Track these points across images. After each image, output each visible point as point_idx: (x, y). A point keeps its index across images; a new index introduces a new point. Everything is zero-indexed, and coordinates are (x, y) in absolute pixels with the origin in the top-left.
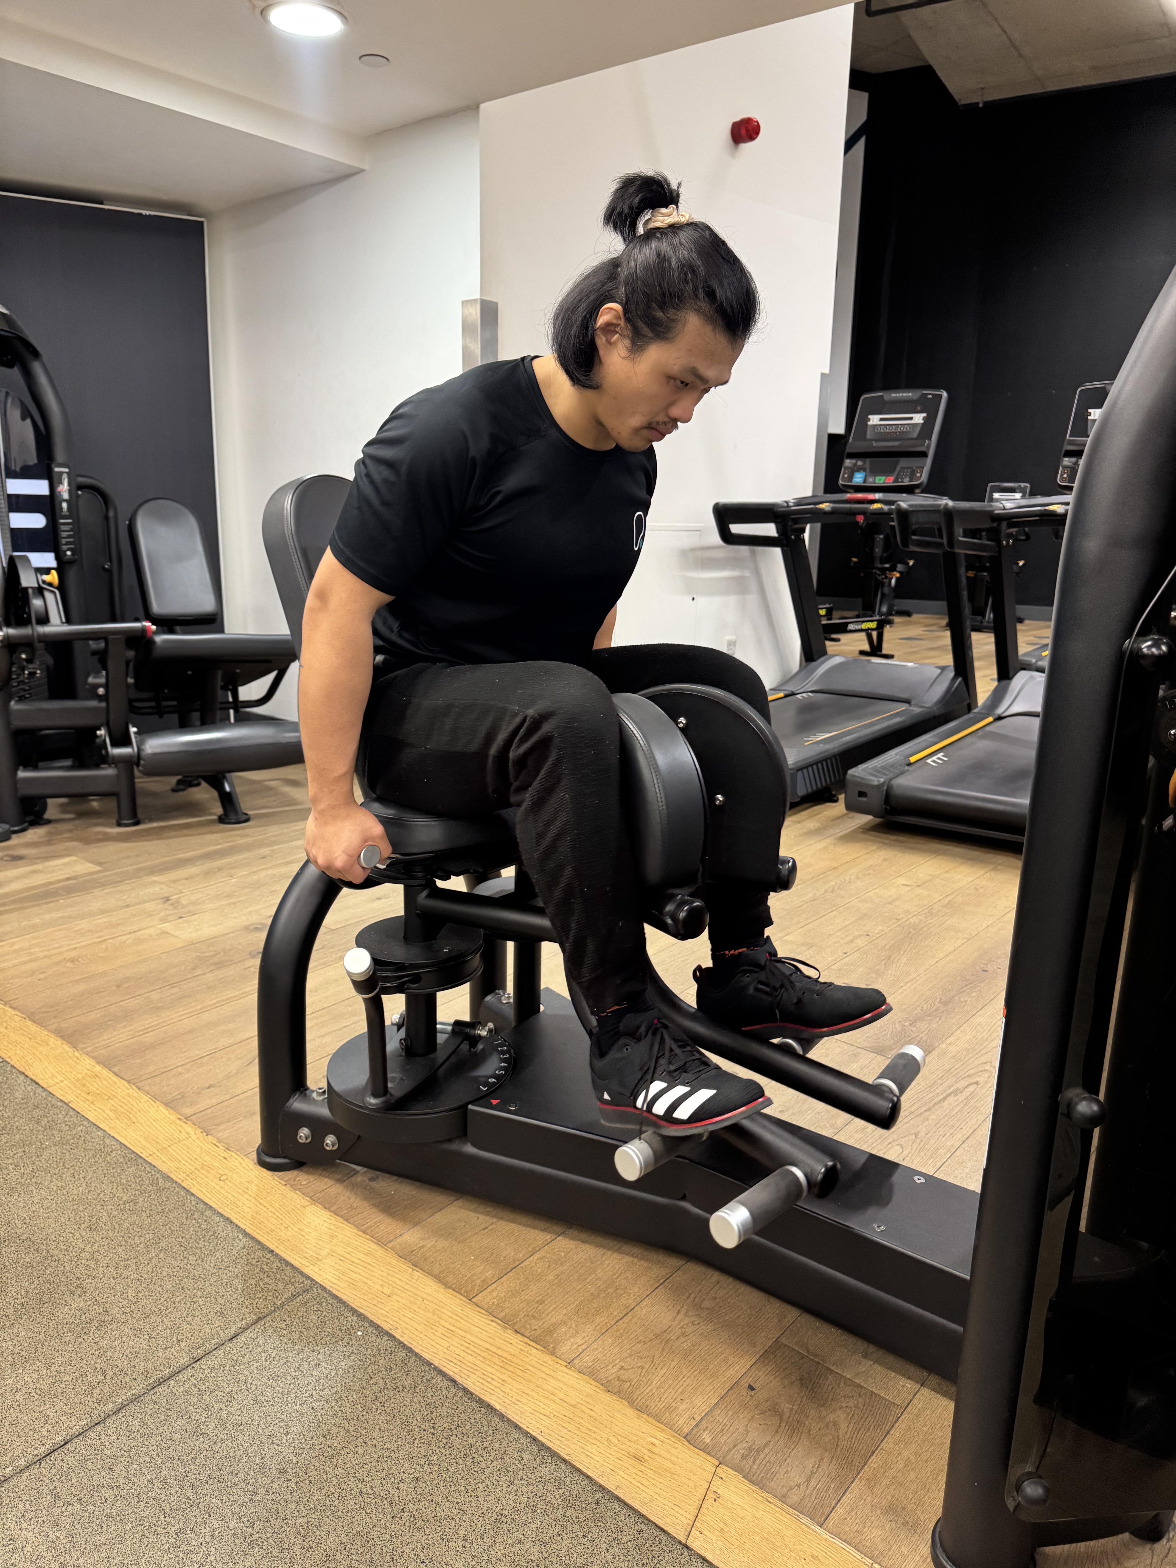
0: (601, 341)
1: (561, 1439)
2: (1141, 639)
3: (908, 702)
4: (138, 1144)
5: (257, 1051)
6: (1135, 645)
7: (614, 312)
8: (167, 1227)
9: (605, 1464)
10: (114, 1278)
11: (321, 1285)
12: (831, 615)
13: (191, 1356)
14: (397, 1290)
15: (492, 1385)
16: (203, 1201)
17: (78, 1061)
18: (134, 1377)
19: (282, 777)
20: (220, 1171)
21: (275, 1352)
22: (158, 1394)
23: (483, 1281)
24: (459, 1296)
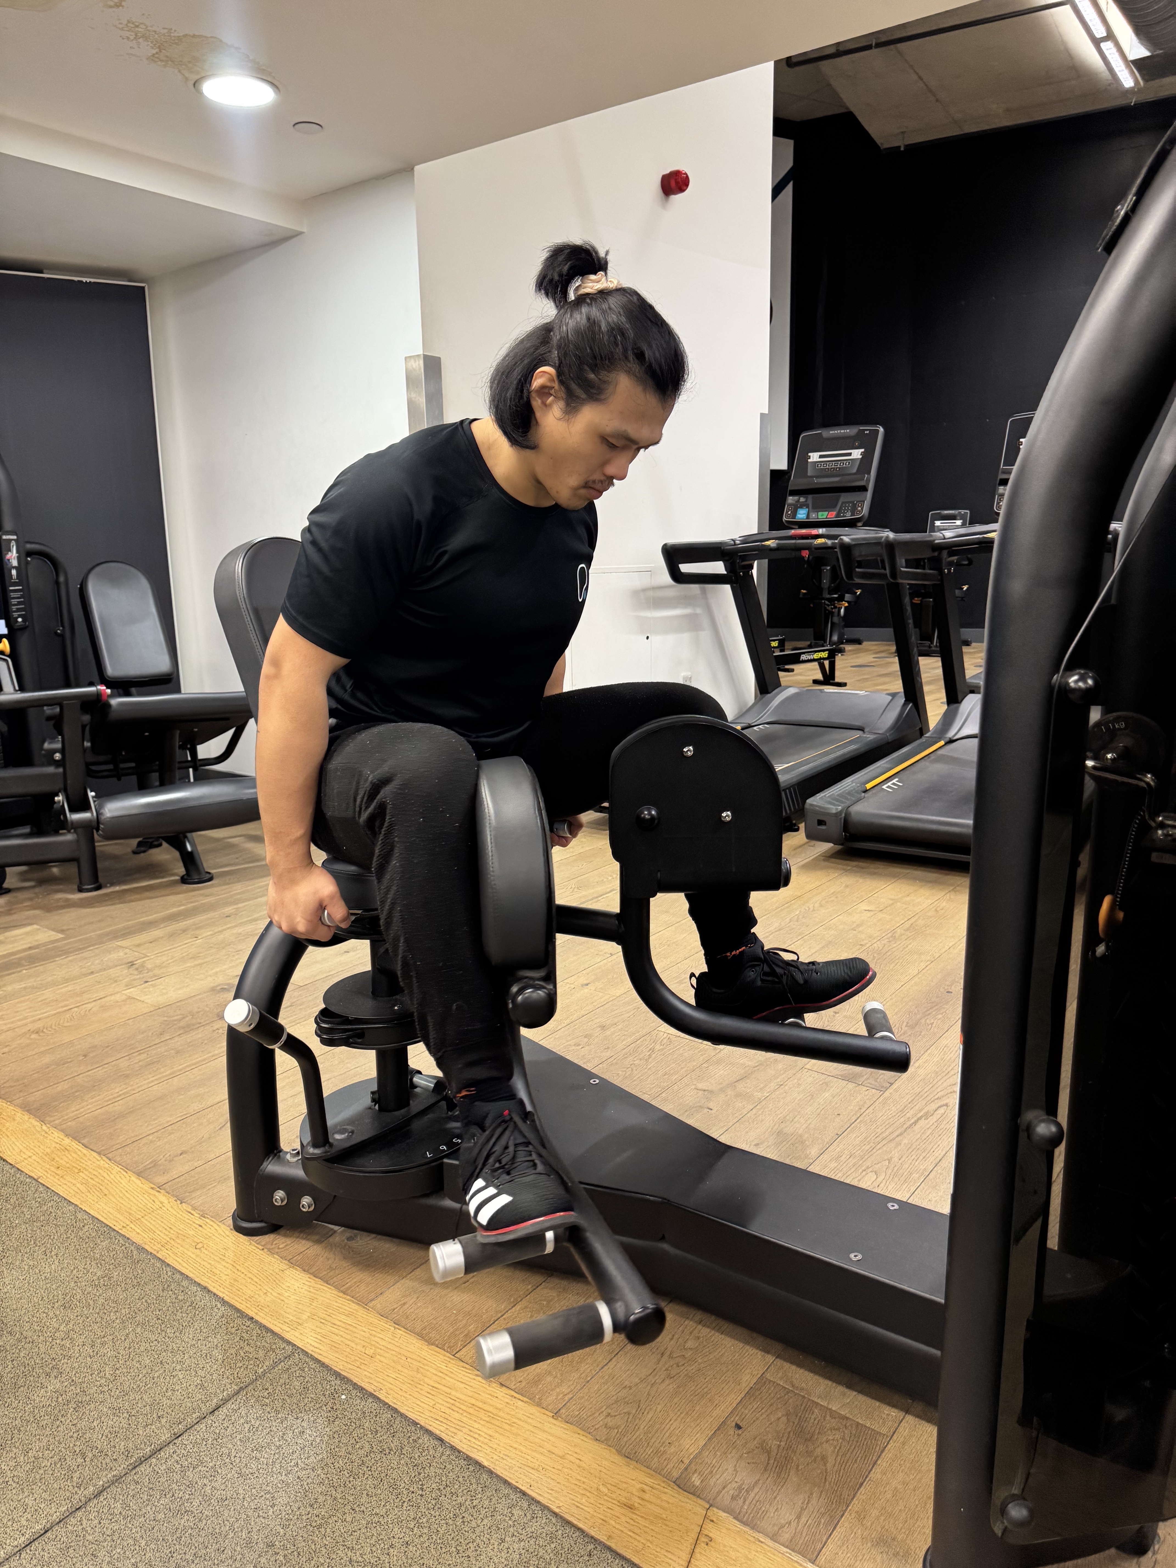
0: (536, 403)
1: (550, 1491)
2: (1068, 673)
3: (861, 729)
4: (111, 1216)
5: (228, 1116)
6: (1063, 680)
7: (547, 376)
8: (144, 1300)
9: (595, 1514)
10: (90, 1356)
11: (303, 1350)
12: (784, 646)
13: (172, 1432)
14: (379, 1351)
15: (479, 1441)
16: (179, 1272)
17: (46, 1135)
18: (114, 1457)
19: (244, 833)
20: (196, 1240)
21: (258, 1423)
22: (140, 1473)
23: (466, 1335)
24: (443, 1352)
